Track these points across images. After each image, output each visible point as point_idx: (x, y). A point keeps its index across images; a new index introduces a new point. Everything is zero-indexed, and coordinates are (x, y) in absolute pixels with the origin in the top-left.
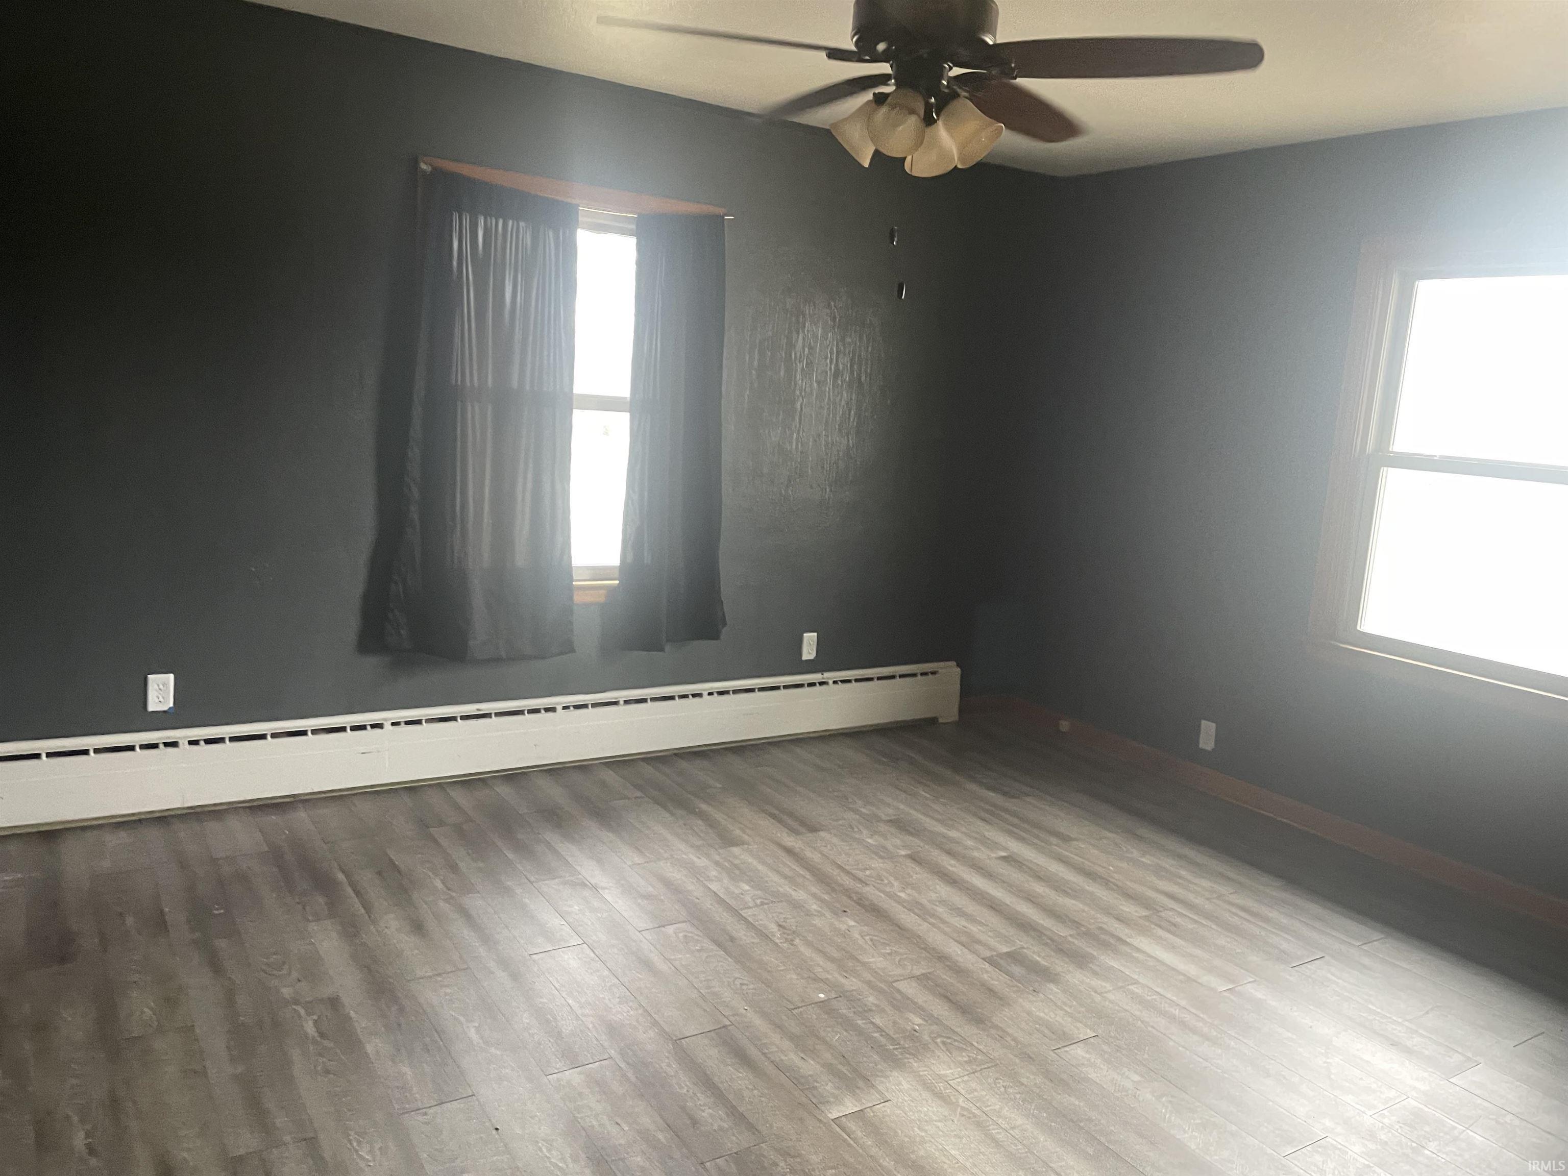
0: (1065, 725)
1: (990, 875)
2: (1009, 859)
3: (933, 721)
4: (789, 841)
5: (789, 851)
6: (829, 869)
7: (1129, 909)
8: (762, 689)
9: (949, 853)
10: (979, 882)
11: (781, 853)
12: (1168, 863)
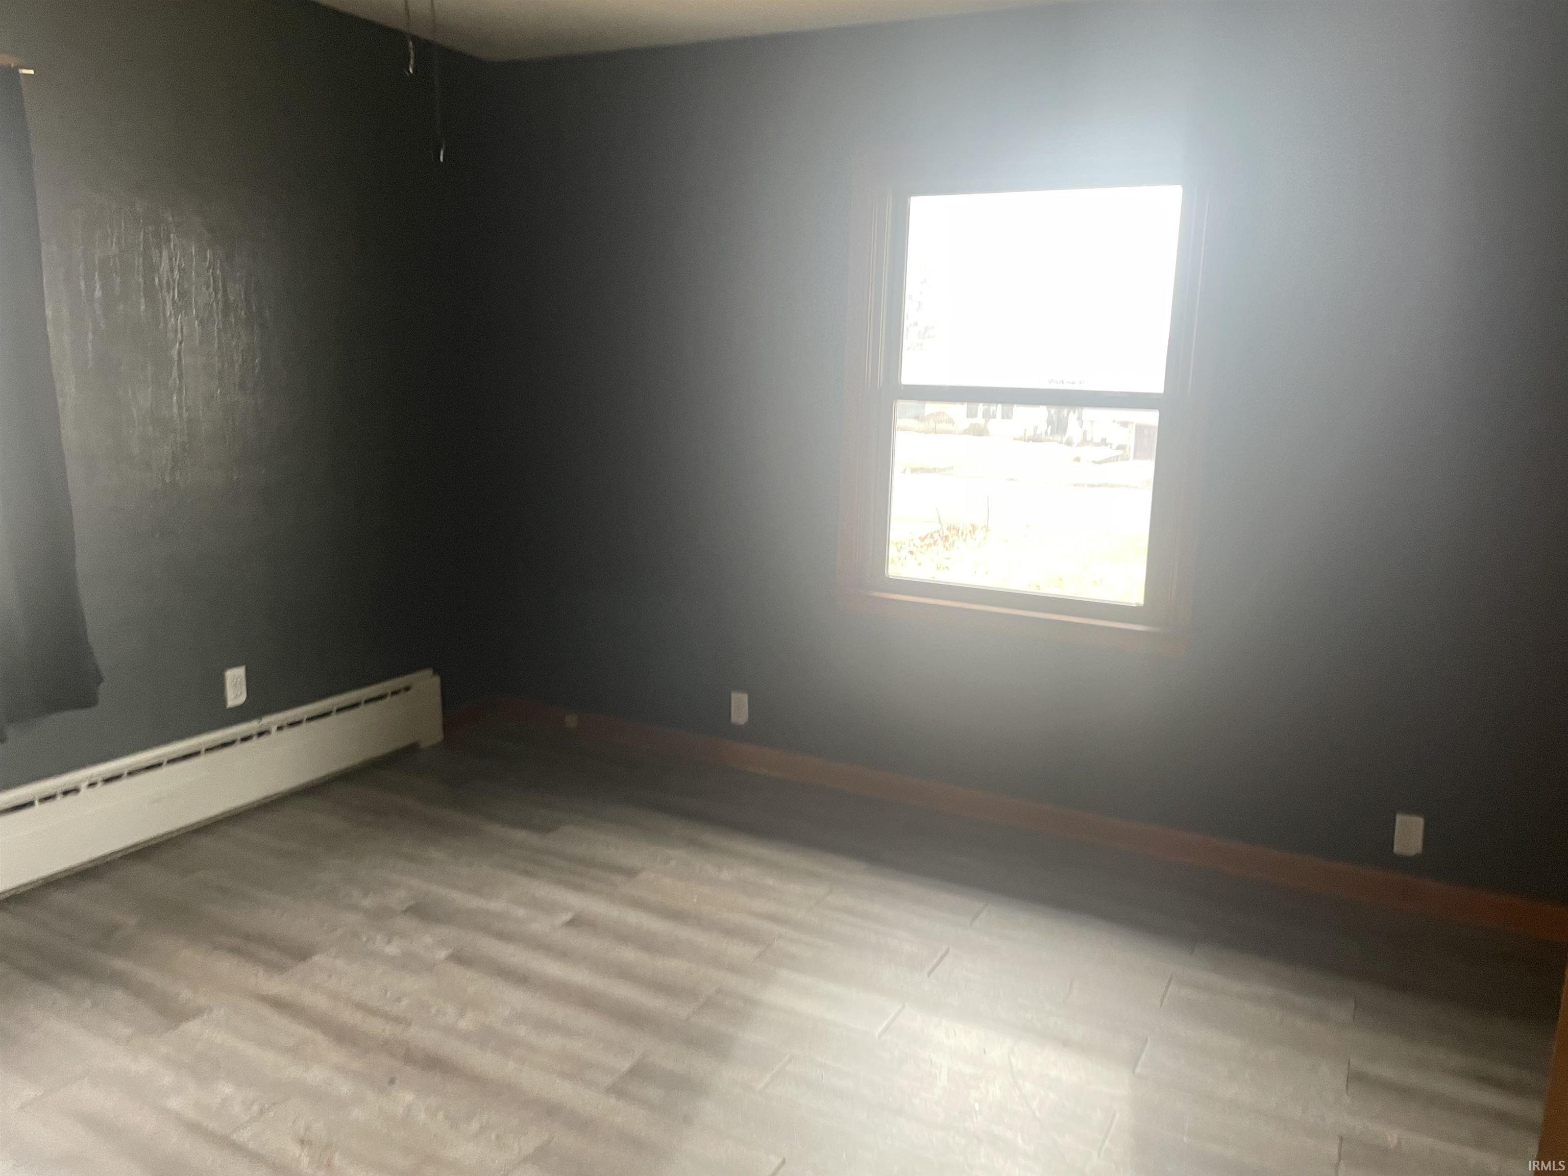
0: (571, 721)
1: (563, 954)
2: (575, 922)
3: (412, 749)
4: (275, 985)
5: (278, 1004)
6: (349, 1016)
7: (737, 950)
8: (172, 761)
9: (501, 936)
10: (553, 969)
11: (266, 1011)
12: (749, 872)
